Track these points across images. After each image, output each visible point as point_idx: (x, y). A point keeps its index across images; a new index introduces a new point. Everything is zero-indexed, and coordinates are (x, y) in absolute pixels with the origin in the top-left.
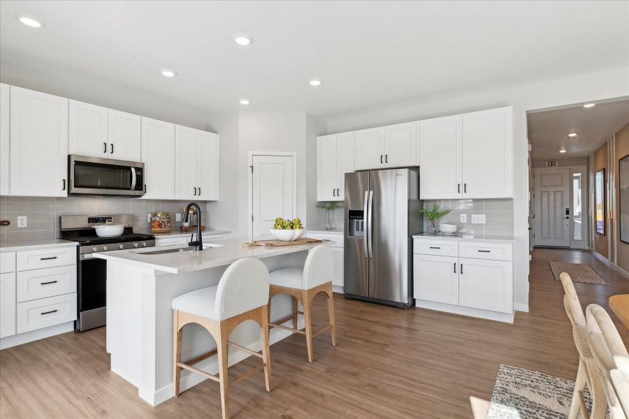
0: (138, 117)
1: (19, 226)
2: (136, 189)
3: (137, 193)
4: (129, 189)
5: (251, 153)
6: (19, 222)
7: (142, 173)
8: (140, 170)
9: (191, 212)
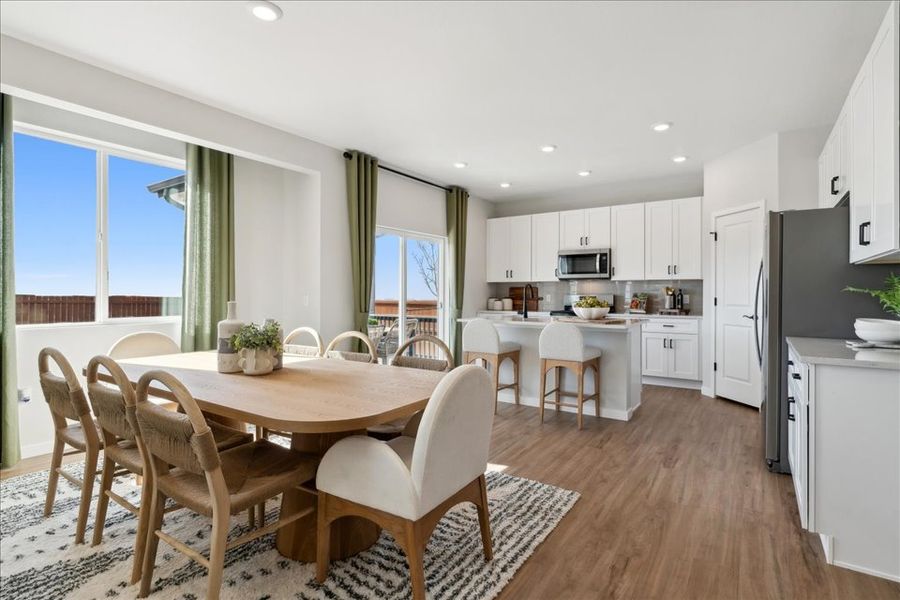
1: (547, 300)
2: (600, 272)
3: (603, 275)
4: (596, 273)
5: (713, 217)
6: (547, 298)
7: (606, 258)
8: (604, 255)
9: (670, 293)
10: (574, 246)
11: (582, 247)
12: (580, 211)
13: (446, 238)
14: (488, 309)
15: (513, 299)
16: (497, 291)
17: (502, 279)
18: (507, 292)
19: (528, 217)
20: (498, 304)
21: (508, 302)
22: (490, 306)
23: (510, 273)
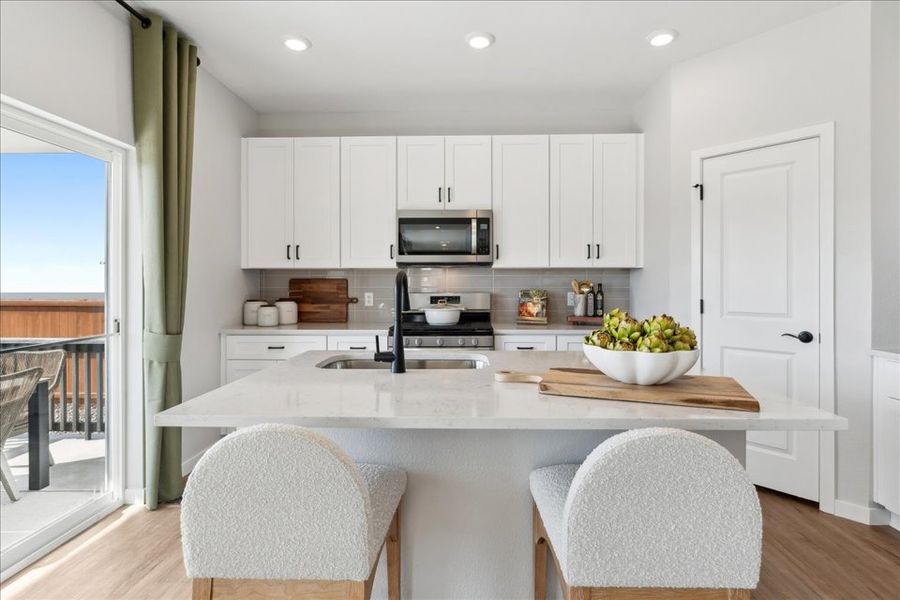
0: (486, 139)
1: (367, 304)
2: (479, 252)
3: (482, 258)
4: (469, 253)
5: (695, 156)
6: (367, 299)
7: (489, 227)
8: (485, 222)
9: (586, 290)
10: (426, 203)
11: (440, 206)
12: (436, 140)
13: (133, 149)
14: (244, 324)
15: (298, 301)
16: (264, 287)
17: (279, 262)
18: (284, 288)
19: (335, 140)
20: (268, 314)
21: (289, 309)
22: (250, 317)
23: (294, 251)
